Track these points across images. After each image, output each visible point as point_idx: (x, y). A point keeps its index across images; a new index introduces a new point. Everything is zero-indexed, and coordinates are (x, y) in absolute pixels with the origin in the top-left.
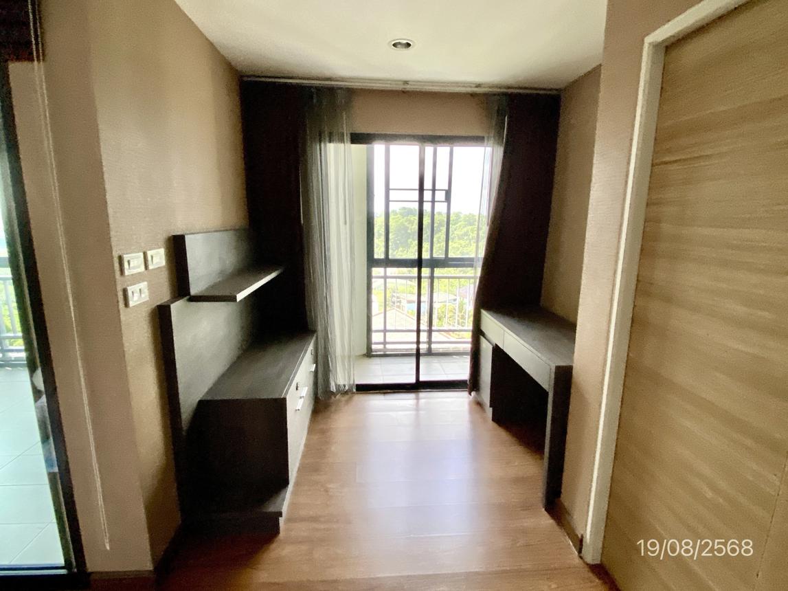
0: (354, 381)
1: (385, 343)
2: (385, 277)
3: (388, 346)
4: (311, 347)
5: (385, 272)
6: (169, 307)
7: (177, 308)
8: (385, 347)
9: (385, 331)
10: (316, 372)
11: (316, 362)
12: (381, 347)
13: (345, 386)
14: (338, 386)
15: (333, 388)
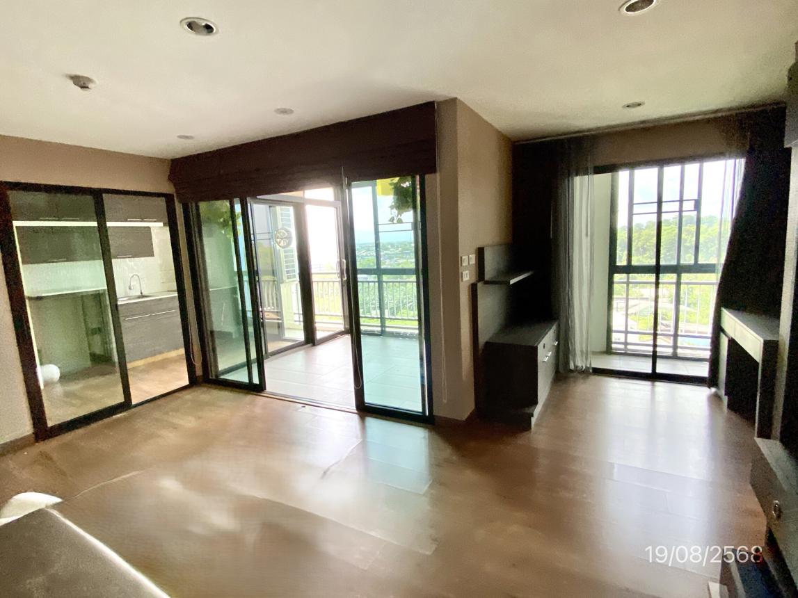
0: (590, 364)
1: (626, 344)
2: (628, 283)
3: (629, 347)
4: (554, 327)
5: (628, 278)
6: (476, 284)
7: (480, 285)
8: (626, 347)
9: (626, 332)
10: (558, 346)
11: (558, 339)
12: (622, 347)
13: (582, 367)
14: (576, 367)
15: (572, 366)
